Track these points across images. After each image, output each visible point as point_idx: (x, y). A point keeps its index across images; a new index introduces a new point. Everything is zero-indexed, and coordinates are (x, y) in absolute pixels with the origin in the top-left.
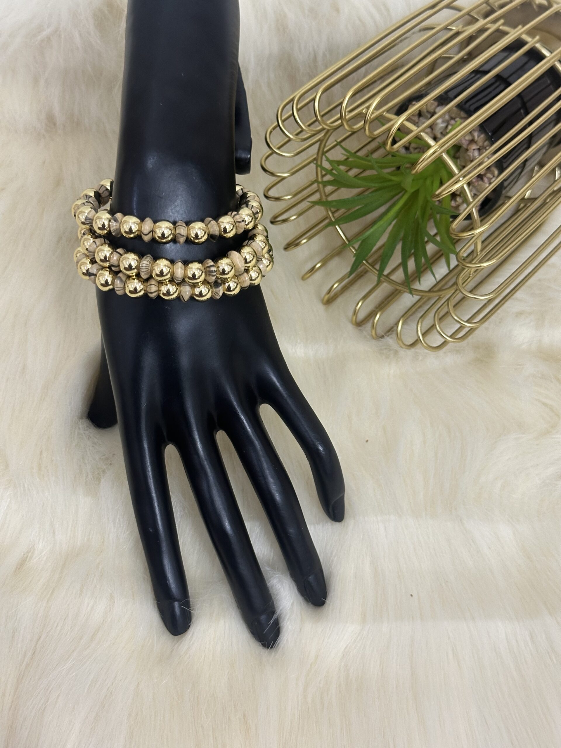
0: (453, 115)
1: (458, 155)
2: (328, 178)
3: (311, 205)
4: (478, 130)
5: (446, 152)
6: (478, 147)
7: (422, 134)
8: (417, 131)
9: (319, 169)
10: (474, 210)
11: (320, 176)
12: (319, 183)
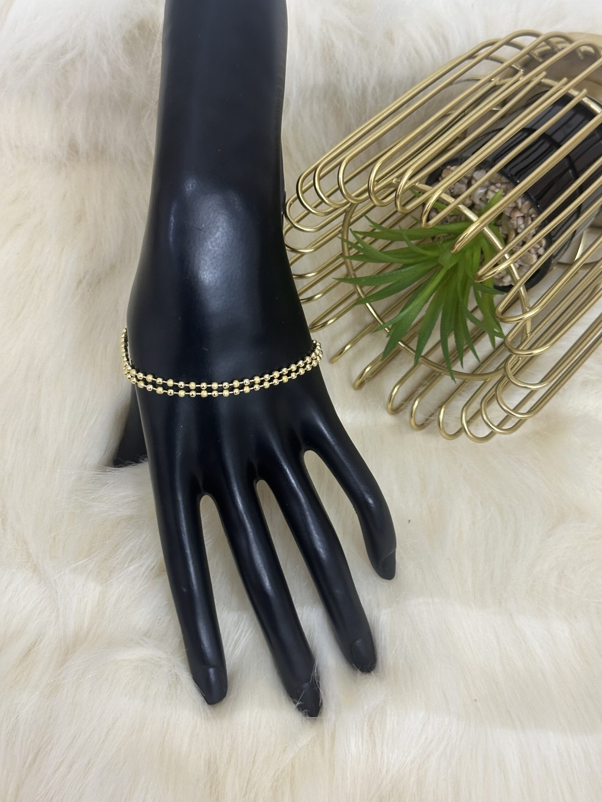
0: (493, 181)
1: (499, 223)
2: (354, 252)
3: (338, 281)
4: (523, 197)
6: (522, 215)
7: (461, 206)
8: (455, 204)
9: (345, 244)
11: (346, 249)
12: (346, 258)
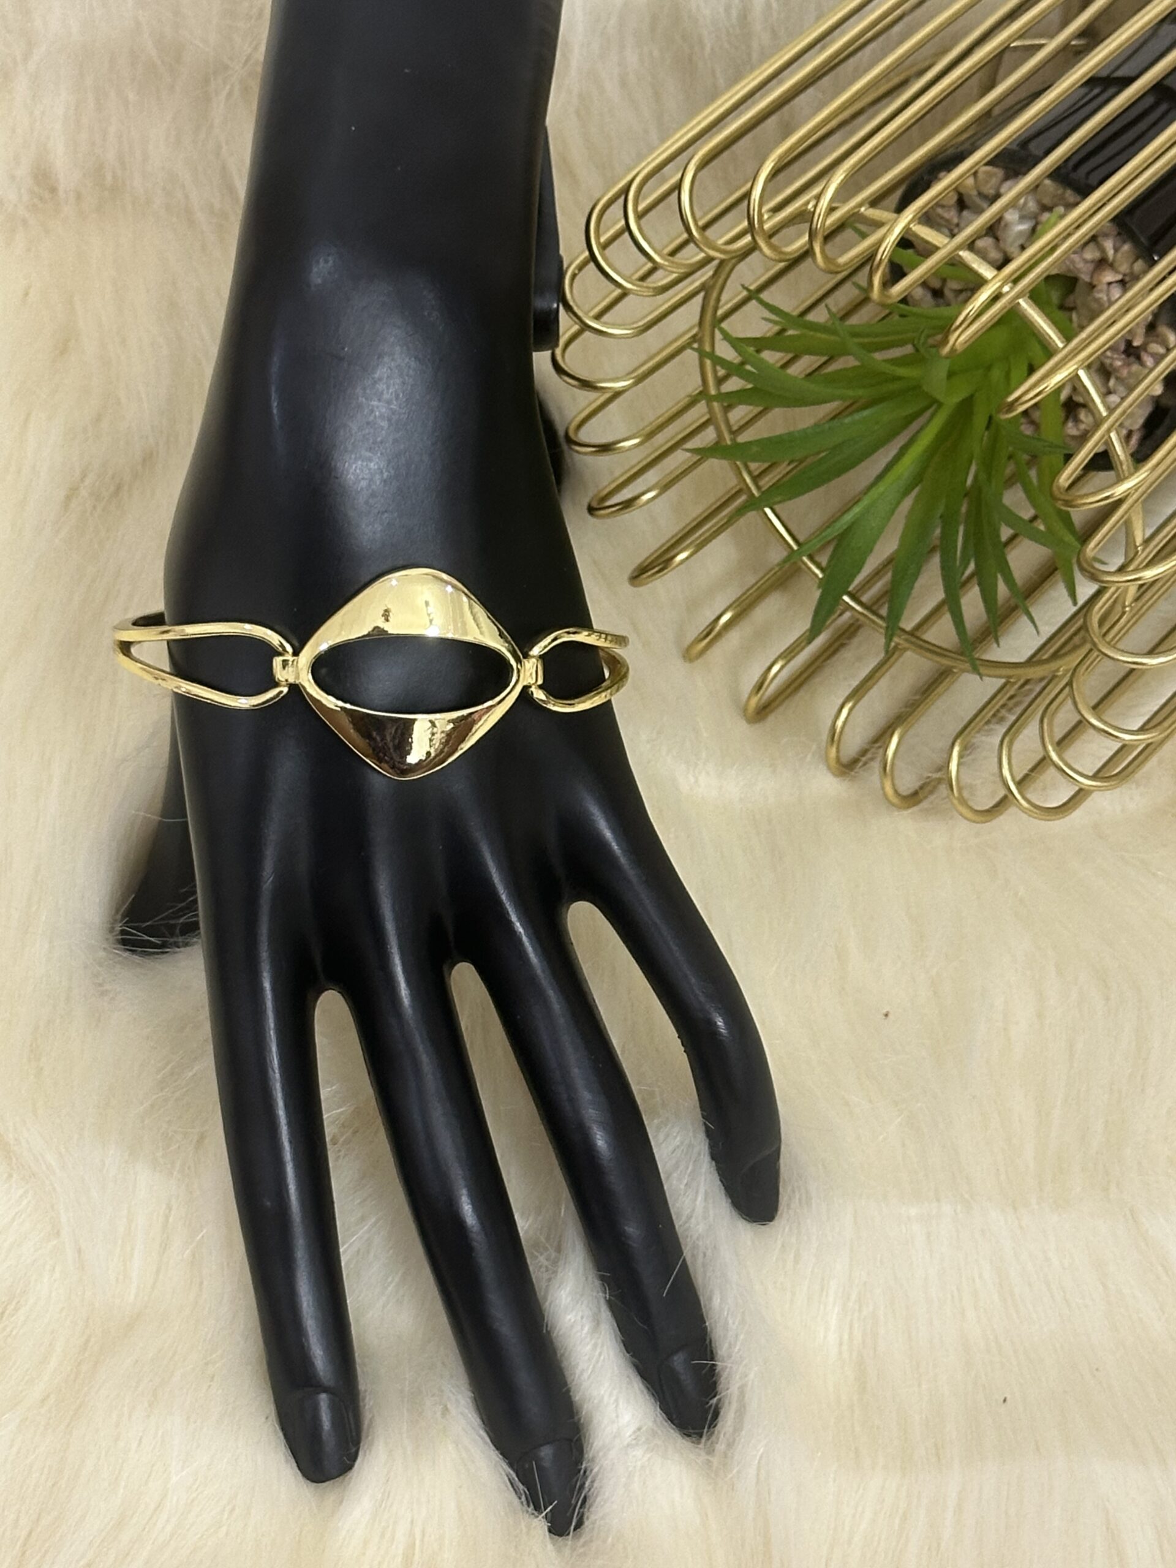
0: (1047, 201)
1: (1070, 301)
2: (734, 384)
3: (697, 457)
4: (1115, 233)
5: (1028, 295)
6: (1119, 277)
7: (965, 254)
8: (949, 248)
9: (708, 363)
10: (1113, 435)
11: (711, 381)
12: (710, 399)
